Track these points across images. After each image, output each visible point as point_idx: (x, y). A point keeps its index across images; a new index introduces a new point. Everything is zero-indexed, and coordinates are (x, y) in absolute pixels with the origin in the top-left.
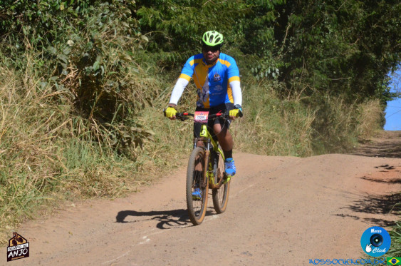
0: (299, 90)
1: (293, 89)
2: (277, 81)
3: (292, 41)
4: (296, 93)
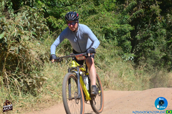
2: (134, 63)
3: (138, 47)
4: (141, 67)
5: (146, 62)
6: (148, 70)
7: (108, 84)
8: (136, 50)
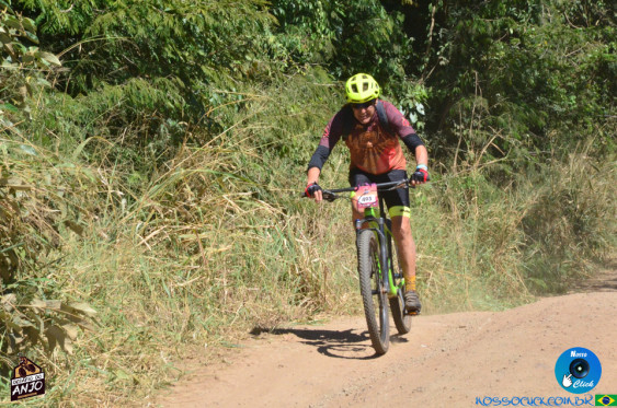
0: (478, 148)
1: (463, 146)
3: (445, 39)
4: (471, 153)
5: (496, 125)
6: (509, 170)
7: (317, 287)
8: (434, 61)
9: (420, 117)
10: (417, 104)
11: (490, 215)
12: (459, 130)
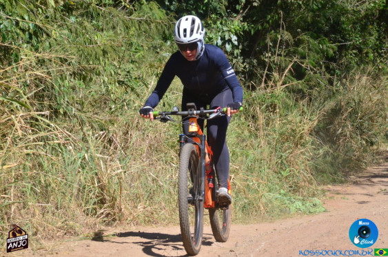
9: (234, 47)
10: (232, 36)
11: (290, 122)
12: (267, 57)
